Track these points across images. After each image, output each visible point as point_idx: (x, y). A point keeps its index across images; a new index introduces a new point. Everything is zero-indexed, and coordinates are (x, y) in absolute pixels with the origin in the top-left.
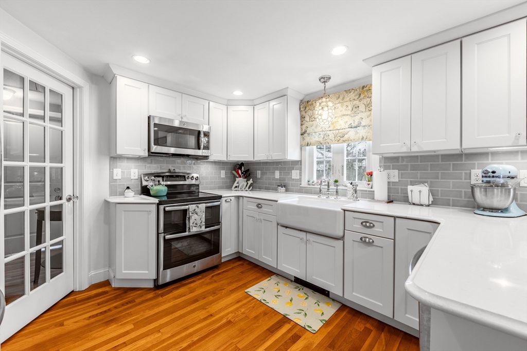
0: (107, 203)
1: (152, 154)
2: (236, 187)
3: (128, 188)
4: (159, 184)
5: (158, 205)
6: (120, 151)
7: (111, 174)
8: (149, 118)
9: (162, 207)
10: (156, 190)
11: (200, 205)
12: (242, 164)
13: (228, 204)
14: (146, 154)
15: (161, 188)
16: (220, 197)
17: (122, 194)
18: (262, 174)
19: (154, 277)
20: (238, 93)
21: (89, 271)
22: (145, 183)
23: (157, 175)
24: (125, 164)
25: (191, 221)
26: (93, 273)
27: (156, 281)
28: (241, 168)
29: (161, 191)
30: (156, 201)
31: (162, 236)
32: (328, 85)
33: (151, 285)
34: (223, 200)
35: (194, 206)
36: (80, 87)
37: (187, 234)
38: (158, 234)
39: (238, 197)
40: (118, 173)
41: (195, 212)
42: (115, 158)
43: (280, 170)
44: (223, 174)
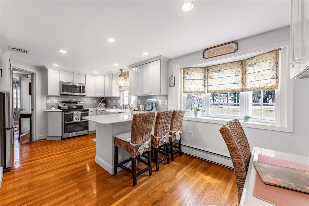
0: (45, 111)
1: (61, 95)
2: (99, 107)
3: (53, 107)
4: (65, 105)
5: (62, 112)
6: (49, 94)
7: (46, 102)
8: (60, 82)
9: (63, 113)
10: (63, 107)
11: (78, 112)
12: (103, 98)
13: (92, 113)
14: (59, 95)
15: (66, 107)
16: (88, 110)
17: (51, 109)
18: (110, 102)
19: (61, 136)
20: (96, 72)
21: (39, 135)
22: (59, 105)
23: (64, 102)
24: (52, 98)
25: (75, 118)
26: (40, 136)
27: (62, 137)
28: (101, 100)
29: (65, 108)
30: (62, 110)
31: (63, 122)
32: (122, 72)
33: (60, 139)
34: (90, 111)
35: (76, 113)
36: (35, 73)
37: (73, 122)
38: (62, 121)
39: (97, 110)
40: (49, 101)
41: (76, 114)
42: (48, 97)
43: (115, 100)
44: (95, 102)
